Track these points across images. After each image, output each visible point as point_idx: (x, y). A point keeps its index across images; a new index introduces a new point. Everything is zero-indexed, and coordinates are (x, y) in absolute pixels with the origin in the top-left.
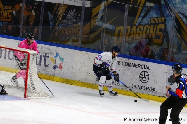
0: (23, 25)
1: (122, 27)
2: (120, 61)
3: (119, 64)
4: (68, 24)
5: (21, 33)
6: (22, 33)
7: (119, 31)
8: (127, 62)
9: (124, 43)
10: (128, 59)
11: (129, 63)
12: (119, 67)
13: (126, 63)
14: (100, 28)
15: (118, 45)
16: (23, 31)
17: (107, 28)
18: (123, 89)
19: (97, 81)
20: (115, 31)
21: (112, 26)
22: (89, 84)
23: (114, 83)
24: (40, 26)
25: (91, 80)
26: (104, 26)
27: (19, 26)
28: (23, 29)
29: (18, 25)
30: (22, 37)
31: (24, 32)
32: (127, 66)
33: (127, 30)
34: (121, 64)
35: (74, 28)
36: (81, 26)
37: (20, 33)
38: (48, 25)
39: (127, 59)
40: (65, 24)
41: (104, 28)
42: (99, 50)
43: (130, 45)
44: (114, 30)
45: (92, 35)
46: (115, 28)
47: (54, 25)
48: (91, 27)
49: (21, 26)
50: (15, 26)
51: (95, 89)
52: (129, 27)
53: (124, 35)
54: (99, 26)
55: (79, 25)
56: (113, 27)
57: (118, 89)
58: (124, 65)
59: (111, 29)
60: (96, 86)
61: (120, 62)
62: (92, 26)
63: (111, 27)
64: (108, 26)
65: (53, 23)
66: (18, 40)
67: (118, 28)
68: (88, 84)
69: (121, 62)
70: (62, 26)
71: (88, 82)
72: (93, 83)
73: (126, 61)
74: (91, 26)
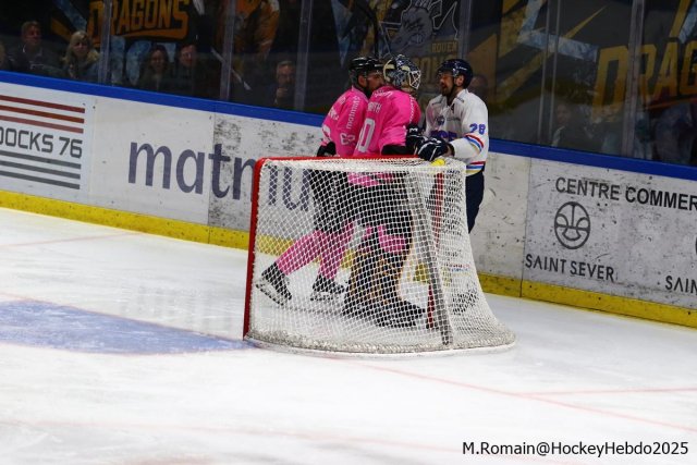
0: (235, 52)
1: (623, 48)
2: (618, 184)
3: (614, 195)
4: (410, 43)
5: (225, 85)
6: (232, 84)
7: (613, 65)
8: (646, 187)
9: (632, 114)
10: (648, 176)
11: (653, 192)
12: (616, 209)
13: (643, 194)
14: (535, 54)
15: (611, 120)
16: (232, 74)
17: (564, 53)
18: (632, 294)
19: (529, 266)
20: (594, 67)
21: (585, 47)
22: (497, 278)
23: (595, 274)
24: (299, 55)
25: (503, 263)
26: (552, 48)
27: (218, 56)
28: (234, 67)
29: (213, 51)
30: (230, 101)
31: (239, 78)
32: (648, 206)
33: (644, 58)
34: (622, 197)
35: (435, 59)
36: (460, 48)
37: (223, 84)
38: (333, 46)
39: (645, 177)
40: (397, 43)
41: (553, 55)
42: (536, 144)
43: (654, 121)
44: (591, 61)
45: (505, 83)
46: (595, 53)
47: (354, 47)
48: (501, 55)
49: (225, 54)
50: (203, 56)
51: (521, 300)
52: (651, 49)
53: (633, 79)
54: (534, 48)
55: (455, 46)
56: (588, 52)
57: (614, 295)
58: (634, 199)
59: (579, 60)
60: (526, 285)
61: (618, 187)
62: (505, 49)
63: (580, 49)
64: (567, 45)
65: (351, 42)
66: (214, 110)
67: (609, 54)
68: (492, 280)
69: (623, 190)
70: (387, 51)
71: (495, 272)
72: (512, 276)
73: (643, 182)
74: (501, 48)
